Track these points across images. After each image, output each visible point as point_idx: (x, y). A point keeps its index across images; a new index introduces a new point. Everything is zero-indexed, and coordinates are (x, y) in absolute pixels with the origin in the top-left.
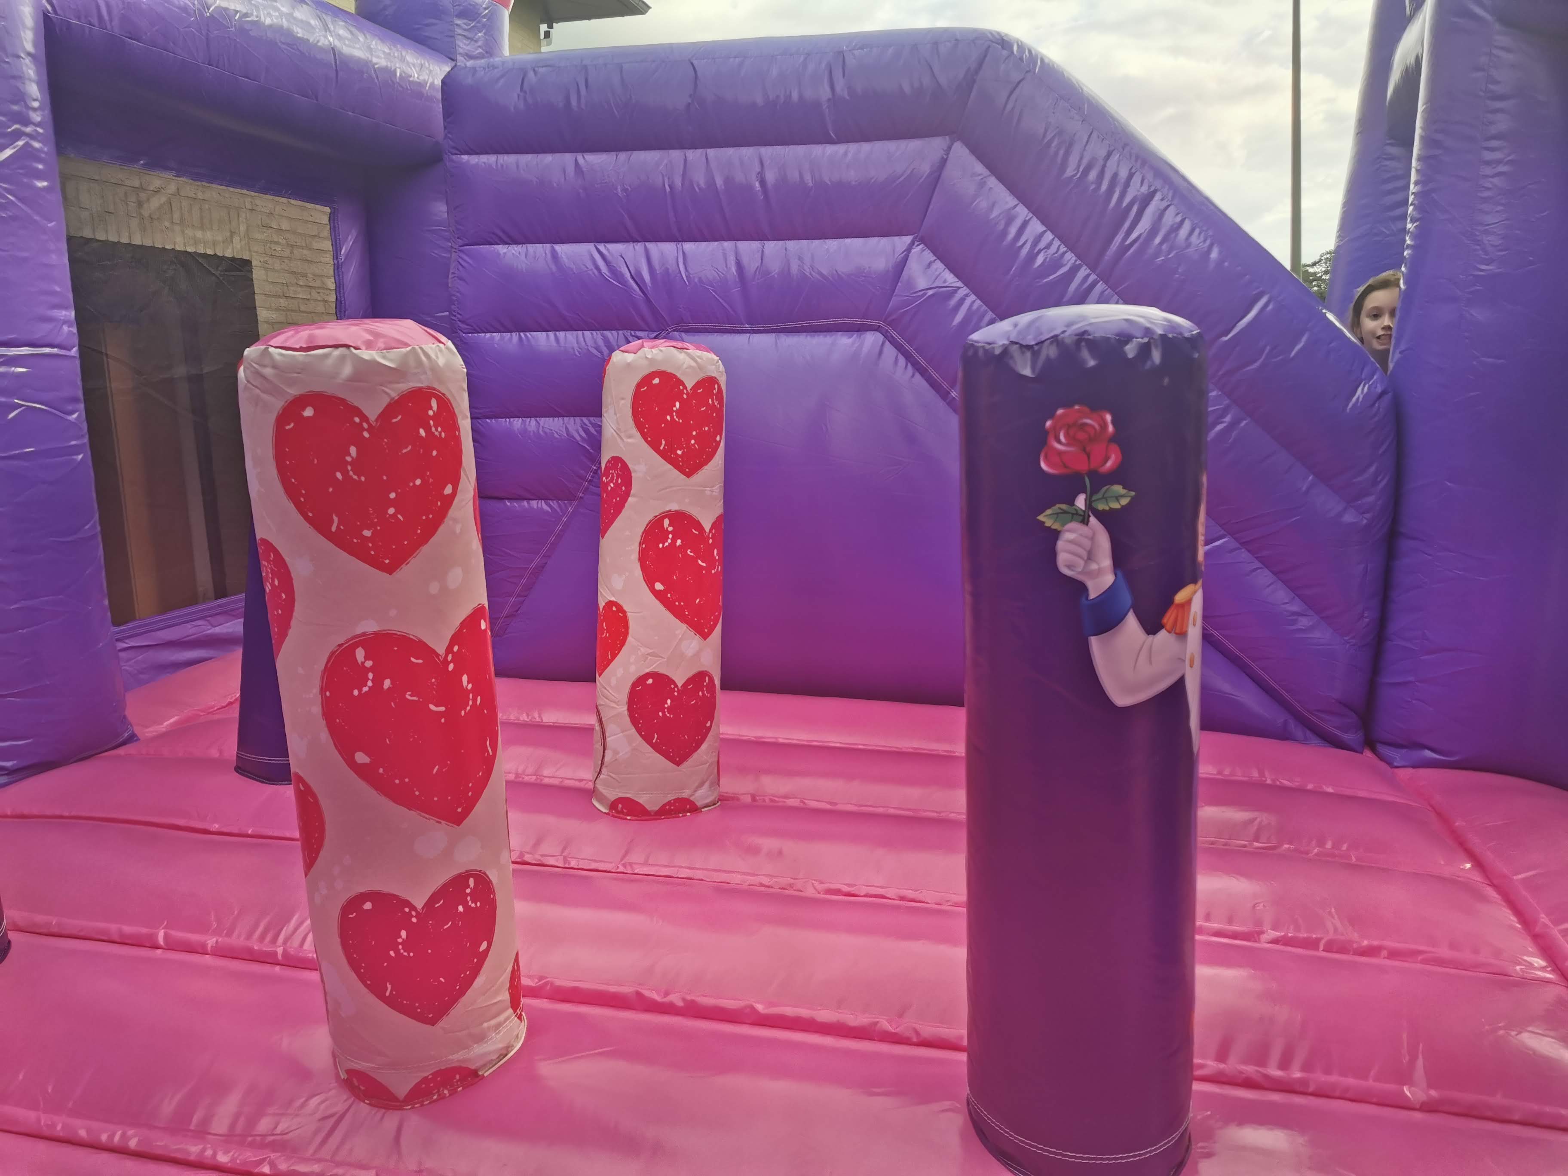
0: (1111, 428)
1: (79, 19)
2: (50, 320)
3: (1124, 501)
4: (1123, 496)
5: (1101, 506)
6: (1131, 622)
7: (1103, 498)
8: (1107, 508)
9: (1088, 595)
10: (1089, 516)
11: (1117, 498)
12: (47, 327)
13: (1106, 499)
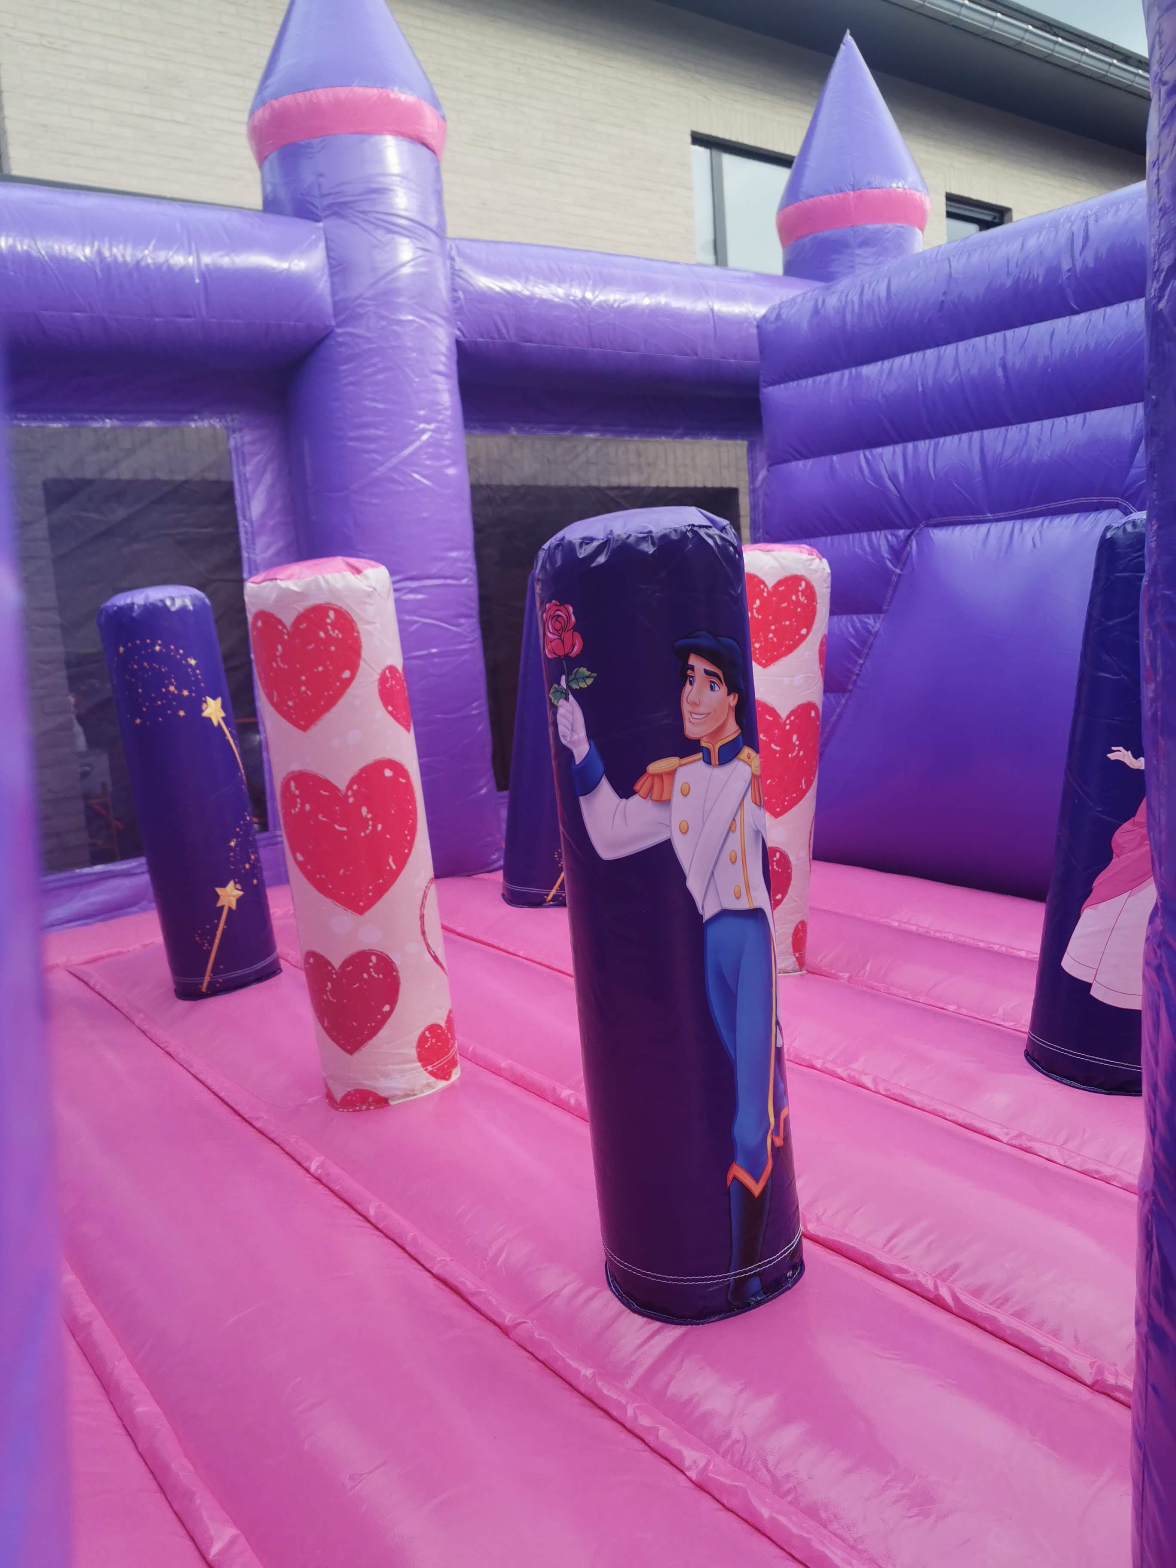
0: (573, 619)
1: (482, 337)
2: (442, 559)
3: (590, 681)
4: (588, 677)
5: (575, 686)
6: (605, 788)
7: (575, 678)
8: (578, 688)
9: (575, 763)
10: (569, 694)
11: (584, 678)
12: (440, 565)
13: (577, 679)
